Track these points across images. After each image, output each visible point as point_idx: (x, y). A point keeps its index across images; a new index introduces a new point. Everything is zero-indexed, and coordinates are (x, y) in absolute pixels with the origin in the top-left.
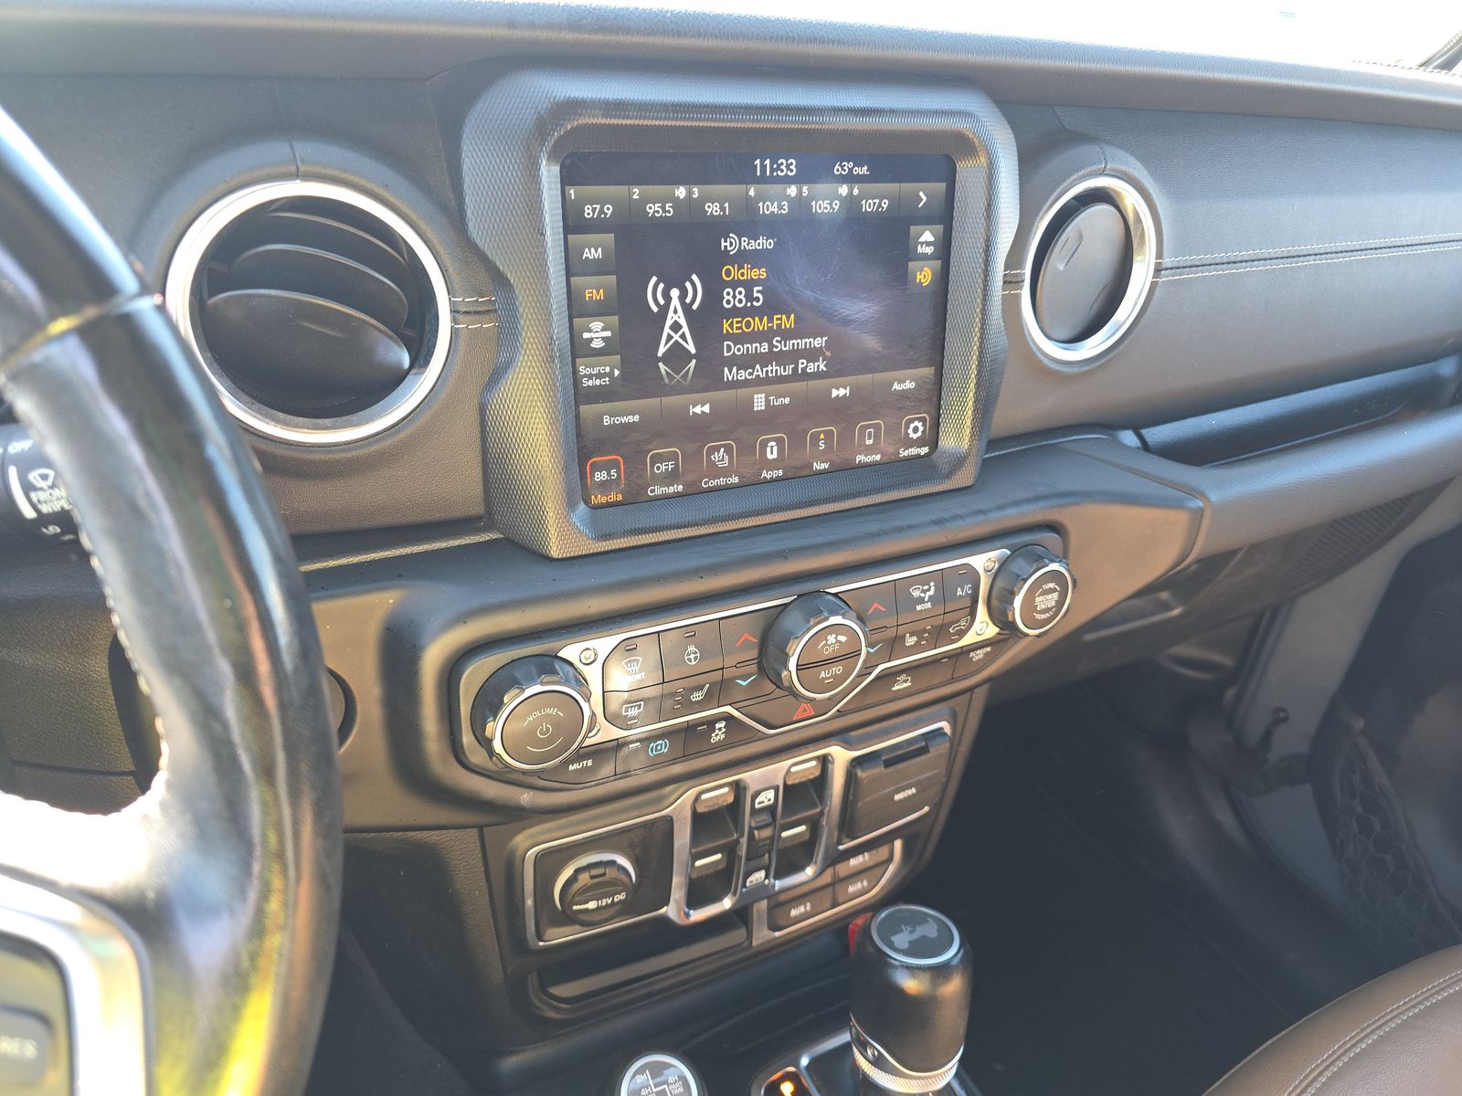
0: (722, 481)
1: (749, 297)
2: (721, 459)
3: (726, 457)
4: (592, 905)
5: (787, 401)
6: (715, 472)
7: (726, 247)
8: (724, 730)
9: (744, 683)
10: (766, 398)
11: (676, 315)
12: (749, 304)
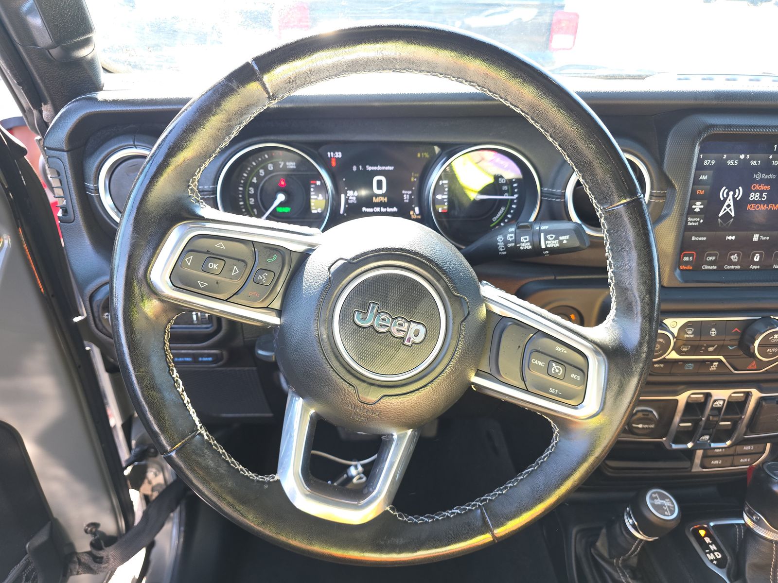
0: (733, 267)
1: (761, 197)
2: (734, 258)
3: (737, 258)
4: (640, 426)
5: (768, 238)
6: (731, 263)
7: (755, 177)
8: (716, 366)
9: (731, 348)
10: (759, 236)
11: (730, 201)
12: (760, 199)
